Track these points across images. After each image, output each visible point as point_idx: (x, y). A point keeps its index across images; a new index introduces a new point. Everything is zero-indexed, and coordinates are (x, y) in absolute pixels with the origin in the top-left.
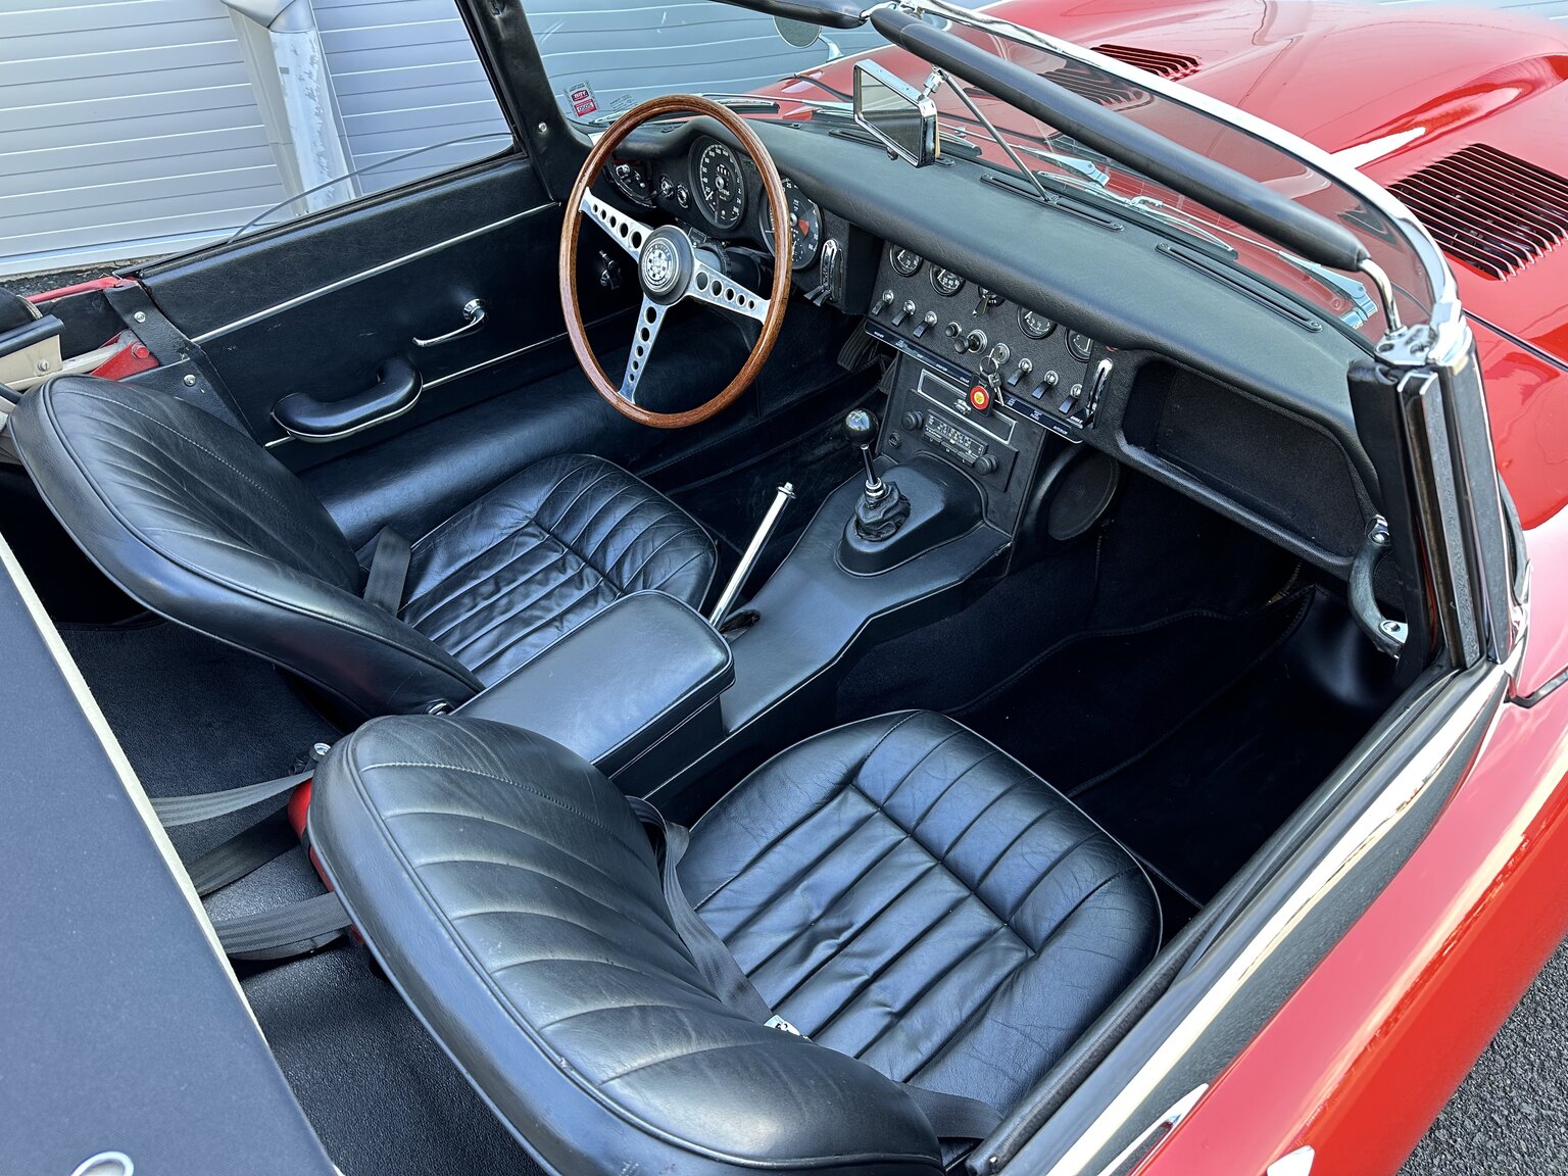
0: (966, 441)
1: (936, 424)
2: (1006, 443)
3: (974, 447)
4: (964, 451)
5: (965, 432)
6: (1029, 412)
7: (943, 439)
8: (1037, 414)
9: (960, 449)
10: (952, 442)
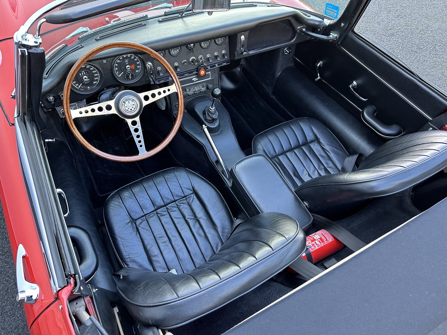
0: (200, 87)
1: (189, 90)
2: (210, 78)
3: (203, 86)
4: (201, 90)
5: (198, 85)
6: (215, 66)
7: (194, 92)
8: (216, 65)
9: (199, 90)
10: (197, 90)
